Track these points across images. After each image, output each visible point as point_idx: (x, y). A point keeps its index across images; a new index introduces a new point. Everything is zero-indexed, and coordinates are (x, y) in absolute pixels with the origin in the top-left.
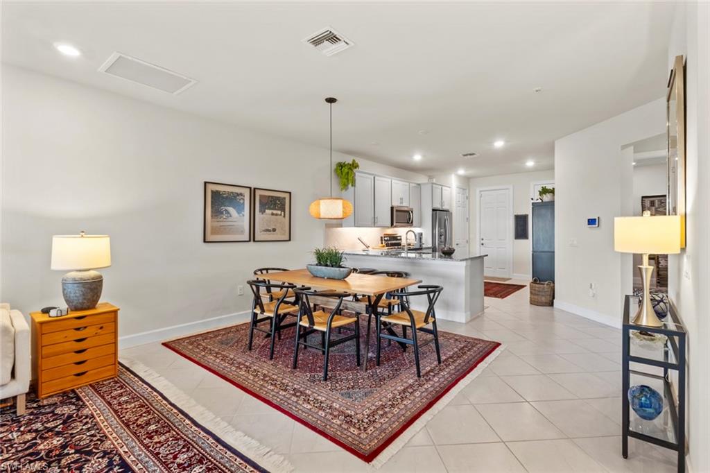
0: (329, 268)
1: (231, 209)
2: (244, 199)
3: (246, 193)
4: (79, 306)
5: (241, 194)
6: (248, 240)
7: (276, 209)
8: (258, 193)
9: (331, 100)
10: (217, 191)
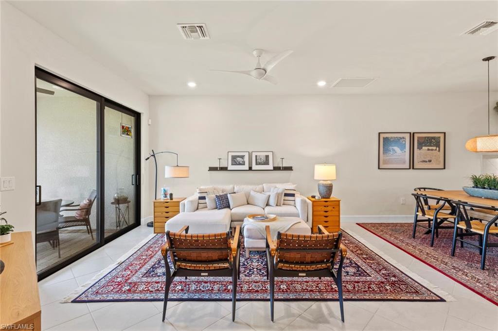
0: (486, 190)
1: (396, 149)
2: (405, 141)
3: (407, 136)
4: (324, 196)
5: (403, 138)
6: (408, 168)
7: (431, 146)
8: (416, 136)
9: (488, 59)
10: (387, 137)
